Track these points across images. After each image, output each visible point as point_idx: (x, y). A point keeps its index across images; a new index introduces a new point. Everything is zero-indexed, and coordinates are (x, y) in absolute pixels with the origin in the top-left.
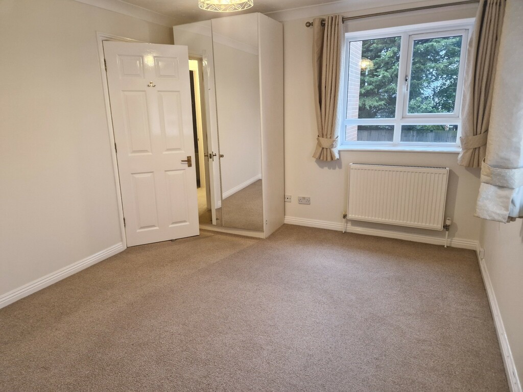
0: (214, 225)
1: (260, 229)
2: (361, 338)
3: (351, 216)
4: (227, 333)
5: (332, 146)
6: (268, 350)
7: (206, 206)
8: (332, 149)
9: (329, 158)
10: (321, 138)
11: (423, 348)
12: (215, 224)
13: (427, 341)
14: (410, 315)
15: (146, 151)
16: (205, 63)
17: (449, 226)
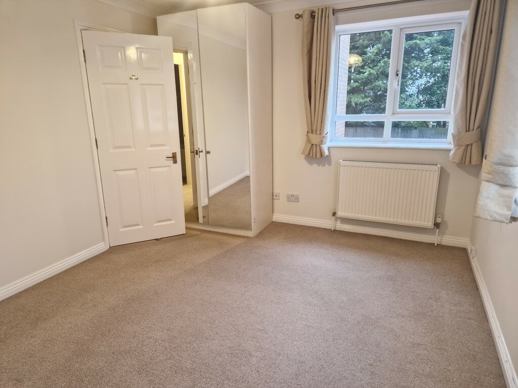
0: (201, 224)
1: (248, 227)
2: (354, 343)
3: (340, 214)
4: (214, 339)
5: (322, 142)
6: (257, 357)
7: (192, 204)
8: (322, 146)
9: (318, 155)
10: (310, 135)
11: (418, 352)
12: (202, 222)
13: (421, 345)
14: (403, 316)
15: (129, 147)
16: (190, 56)
17: (440, 223)
